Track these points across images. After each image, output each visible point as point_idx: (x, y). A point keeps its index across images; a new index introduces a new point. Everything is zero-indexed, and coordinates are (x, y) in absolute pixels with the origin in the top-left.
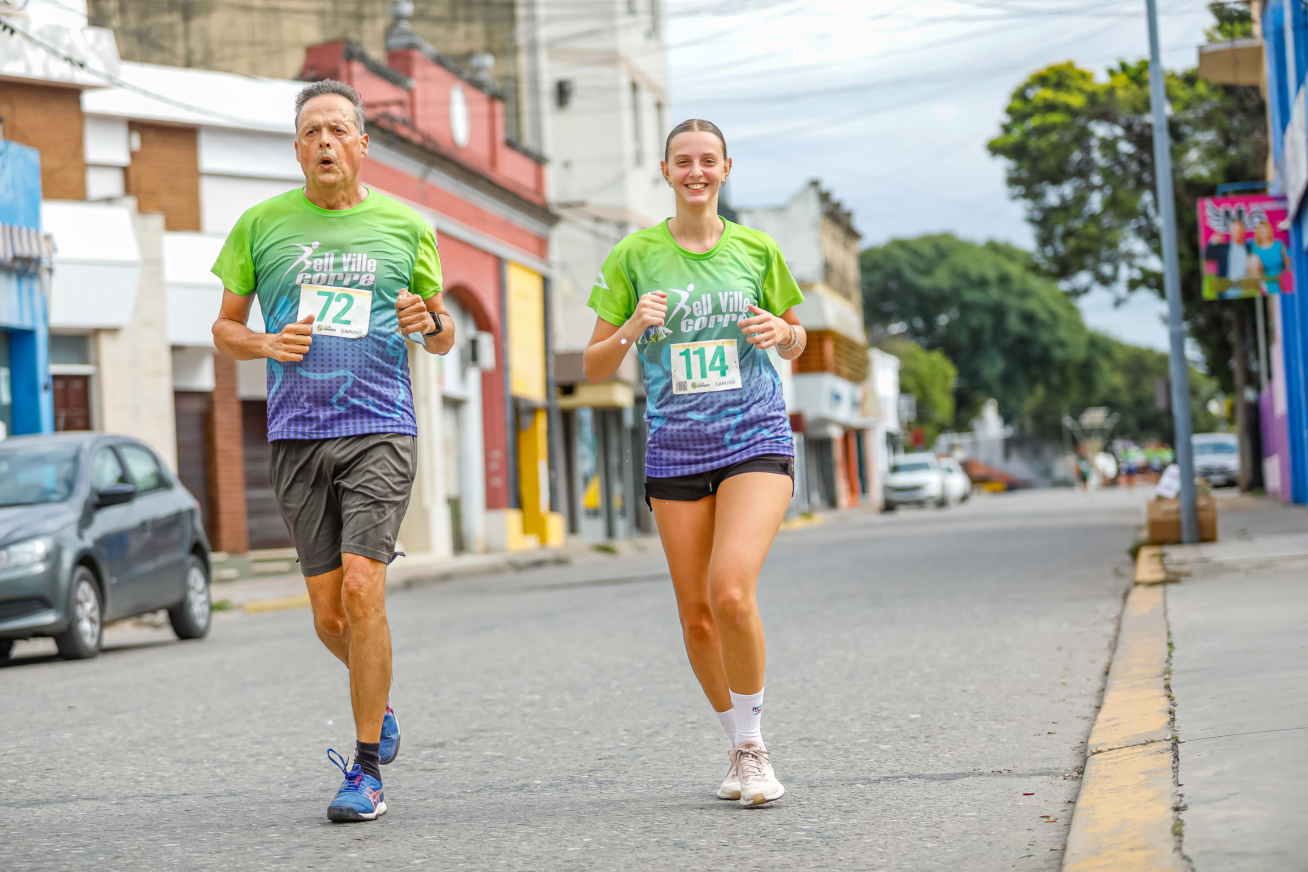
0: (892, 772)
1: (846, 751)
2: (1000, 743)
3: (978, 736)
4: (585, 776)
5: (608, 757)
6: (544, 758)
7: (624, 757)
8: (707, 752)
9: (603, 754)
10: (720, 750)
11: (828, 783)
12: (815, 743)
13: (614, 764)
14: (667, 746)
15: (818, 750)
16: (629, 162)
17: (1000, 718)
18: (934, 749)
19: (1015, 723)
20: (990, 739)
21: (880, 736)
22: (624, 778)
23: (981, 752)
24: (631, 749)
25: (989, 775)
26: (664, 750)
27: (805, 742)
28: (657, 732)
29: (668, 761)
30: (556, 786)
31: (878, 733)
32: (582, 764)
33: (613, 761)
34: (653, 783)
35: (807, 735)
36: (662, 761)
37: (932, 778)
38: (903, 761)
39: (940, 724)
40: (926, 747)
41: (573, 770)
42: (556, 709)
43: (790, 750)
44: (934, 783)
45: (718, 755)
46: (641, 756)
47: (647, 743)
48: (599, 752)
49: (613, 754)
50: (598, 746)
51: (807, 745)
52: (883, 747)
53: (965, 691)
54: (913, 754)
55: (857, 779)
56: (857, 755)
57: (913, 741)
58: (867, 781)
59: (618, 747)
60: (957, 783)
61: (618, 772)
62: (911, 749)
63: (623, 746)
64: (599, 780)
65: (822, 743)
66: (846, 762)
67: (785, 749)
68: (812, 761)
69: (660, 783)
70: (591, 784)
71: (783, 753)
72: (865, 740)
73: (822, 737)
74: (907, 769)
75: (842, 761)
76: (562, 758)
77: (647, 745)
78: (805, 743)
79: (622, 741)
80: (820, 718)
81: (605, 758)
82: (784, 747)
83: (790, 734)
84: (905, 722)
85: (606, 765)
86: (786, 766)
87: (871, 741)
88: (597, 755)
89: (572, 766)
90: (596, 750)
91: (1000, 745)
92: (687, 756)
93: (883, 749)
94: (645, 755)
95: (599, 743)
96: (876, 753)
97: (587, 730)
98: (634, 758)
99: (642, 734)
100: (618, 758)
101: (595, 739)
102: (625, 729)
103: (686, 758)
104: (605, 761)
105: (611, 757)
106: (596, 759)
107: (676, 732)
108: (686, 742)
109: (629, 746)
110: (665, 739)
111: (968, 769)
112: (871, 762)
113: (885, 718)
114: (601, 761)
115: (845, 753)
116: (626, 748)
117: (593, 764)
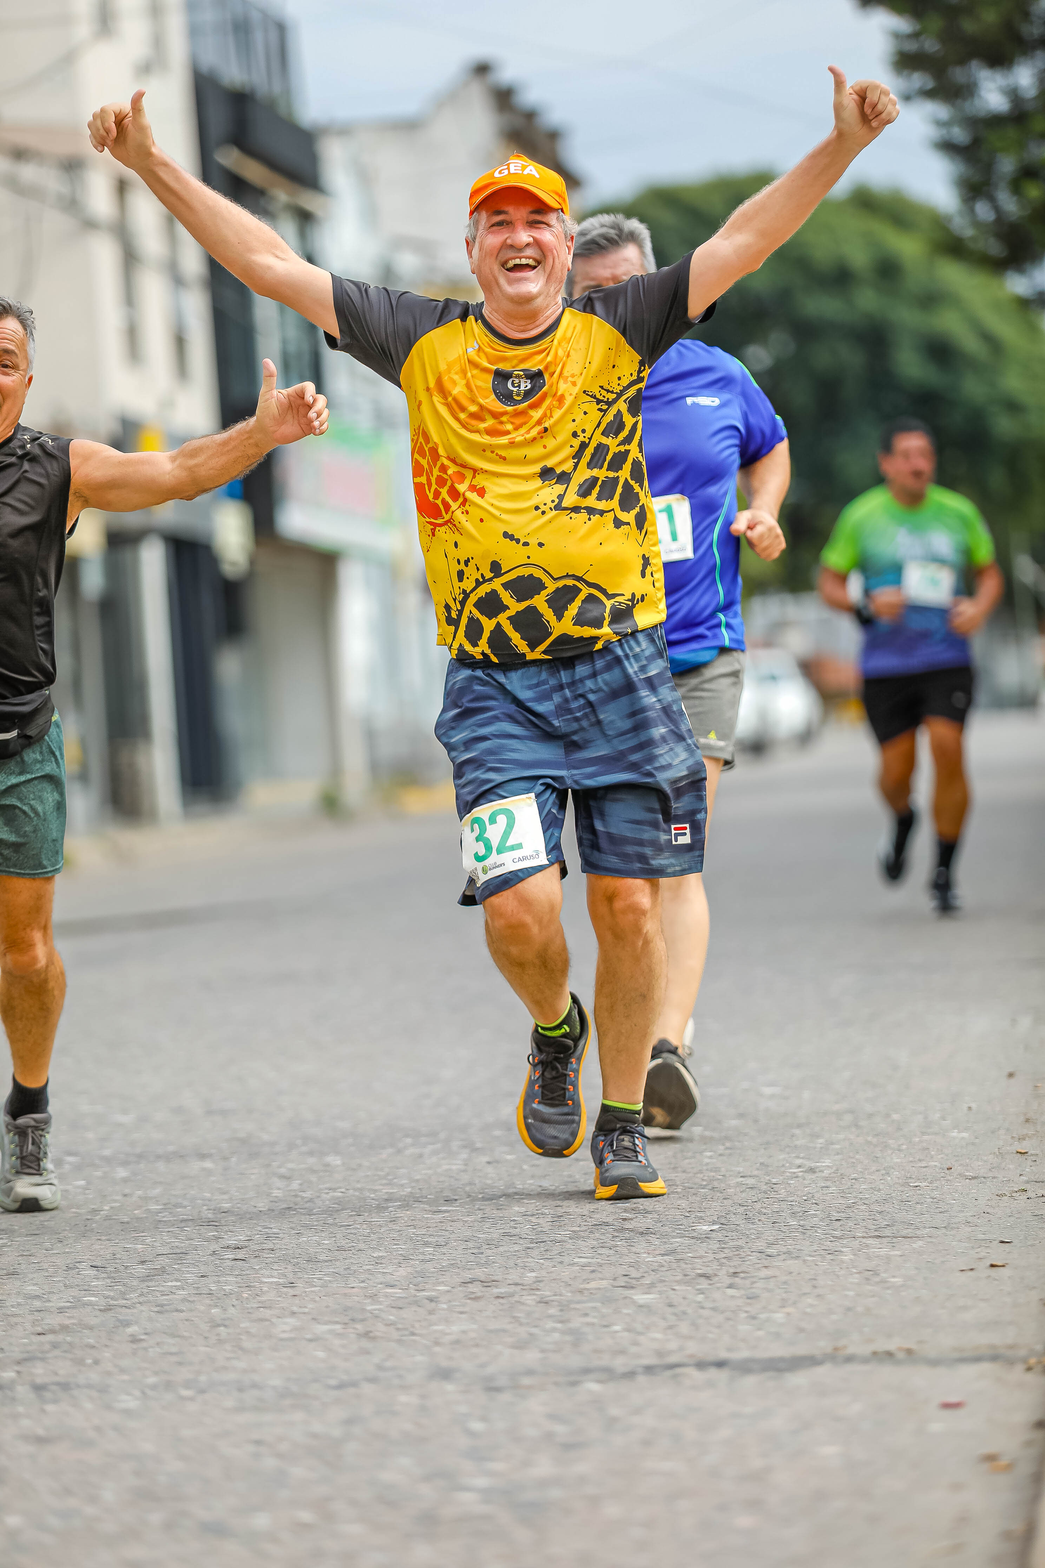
0: (660, 1354)
1: (564, 1307)
2: (888, 1288)
3: (842, 1272)
4: (9, 1374)
5: (57, 1328)
7: (91, 1328)
8: (267, 1314)
9: (47, 1321)
10: (295, 1309)
11: (526, 1381)
12: (496, 1291)
13: (70, 1344)
14: (184, 1300)
15: (502, 1304)
16: (84, 30)
17: (887, 1232)
18: (749, 1301)
19: (920, 1243)
20: (867, 1279)
21: (634, 1273)
22: (94, 1376)
23: (849, 1309)
24: (108, 1309)
25: (865, 1360)
26: (177, 1311)
27: (476, 1288)
28: (163, 1270)
29: (186, 1334)
31: (630, 1265)
33: (68, 1339)
34: (154, 1387)
35: (479, 1273)
36: (173, 1336)
37: (745, 1367)
38: (684, 1328)
39: (760, 1245)
40: (732, 1297)
43: (445, 1306)
44: (750, 1381)
45: (292, 1321)
46: (127, 1324)
47: (142, 1295)
48: (37, 1316)
49: (67, 1322)
50: (37, 1304)
51: (479, 1294)
52: (641, 1298)
53: (812, 1170)
54: (705, 1313)
55: (587, 1371)
56: (586, 1315)
57: (704, 1284)
58: (608, 1374)
59: (78, 1304)
60: (799, 1379)
61: (80, 1362)
62: (700, 1302)
63: (90, 1304)
64: (39, 1381)
65: (512, 1289)
66: (563, 1333)
67: (433, 1305)
68: (491, 1331)
69: (169, 1386)
70: (22, 1391)
71: (431, 1312)
72: (604, 1283)
73: (514, 1276)
74: (693, 1348)
75: (554, 1330)
77: (141, 1299)
78: (475, 1290)
79: (89, 1291)
80: (506, 1234)
81: (53, 1331)
82: (431, 1300)
83: (443, 1270)
84: (687, 1241)
85: (55, 1346)
86: (437, 1343)
87: (616, 1284)
88: (34, 1323)
90: (32, 1312)
91: (889, 1292)
92: (227, 1323)
93: (641, 1302)
94: (136, 1323)
95: (37, 1297)
96: (625, 1311)
97: (12, 1268)
98: (113, 1330)
99: (131, 1275)
100: (80, 1329)
101: (31, 1289)
102: (94, 1264)
103: (225, 1326)
104: (50, 1337)
105: (64, 1328)
106: (33, 1334)
107: (203, 1269)
108: (224, 1290)
109: (103, 1303)
110: (179, 1284)
111: (823, 1345)
112: (616, 1332)
113: (645, 1232)
114: (42, 1338)
115: (561, 1310)
116: (96, 1307)
117: (25, 1345)
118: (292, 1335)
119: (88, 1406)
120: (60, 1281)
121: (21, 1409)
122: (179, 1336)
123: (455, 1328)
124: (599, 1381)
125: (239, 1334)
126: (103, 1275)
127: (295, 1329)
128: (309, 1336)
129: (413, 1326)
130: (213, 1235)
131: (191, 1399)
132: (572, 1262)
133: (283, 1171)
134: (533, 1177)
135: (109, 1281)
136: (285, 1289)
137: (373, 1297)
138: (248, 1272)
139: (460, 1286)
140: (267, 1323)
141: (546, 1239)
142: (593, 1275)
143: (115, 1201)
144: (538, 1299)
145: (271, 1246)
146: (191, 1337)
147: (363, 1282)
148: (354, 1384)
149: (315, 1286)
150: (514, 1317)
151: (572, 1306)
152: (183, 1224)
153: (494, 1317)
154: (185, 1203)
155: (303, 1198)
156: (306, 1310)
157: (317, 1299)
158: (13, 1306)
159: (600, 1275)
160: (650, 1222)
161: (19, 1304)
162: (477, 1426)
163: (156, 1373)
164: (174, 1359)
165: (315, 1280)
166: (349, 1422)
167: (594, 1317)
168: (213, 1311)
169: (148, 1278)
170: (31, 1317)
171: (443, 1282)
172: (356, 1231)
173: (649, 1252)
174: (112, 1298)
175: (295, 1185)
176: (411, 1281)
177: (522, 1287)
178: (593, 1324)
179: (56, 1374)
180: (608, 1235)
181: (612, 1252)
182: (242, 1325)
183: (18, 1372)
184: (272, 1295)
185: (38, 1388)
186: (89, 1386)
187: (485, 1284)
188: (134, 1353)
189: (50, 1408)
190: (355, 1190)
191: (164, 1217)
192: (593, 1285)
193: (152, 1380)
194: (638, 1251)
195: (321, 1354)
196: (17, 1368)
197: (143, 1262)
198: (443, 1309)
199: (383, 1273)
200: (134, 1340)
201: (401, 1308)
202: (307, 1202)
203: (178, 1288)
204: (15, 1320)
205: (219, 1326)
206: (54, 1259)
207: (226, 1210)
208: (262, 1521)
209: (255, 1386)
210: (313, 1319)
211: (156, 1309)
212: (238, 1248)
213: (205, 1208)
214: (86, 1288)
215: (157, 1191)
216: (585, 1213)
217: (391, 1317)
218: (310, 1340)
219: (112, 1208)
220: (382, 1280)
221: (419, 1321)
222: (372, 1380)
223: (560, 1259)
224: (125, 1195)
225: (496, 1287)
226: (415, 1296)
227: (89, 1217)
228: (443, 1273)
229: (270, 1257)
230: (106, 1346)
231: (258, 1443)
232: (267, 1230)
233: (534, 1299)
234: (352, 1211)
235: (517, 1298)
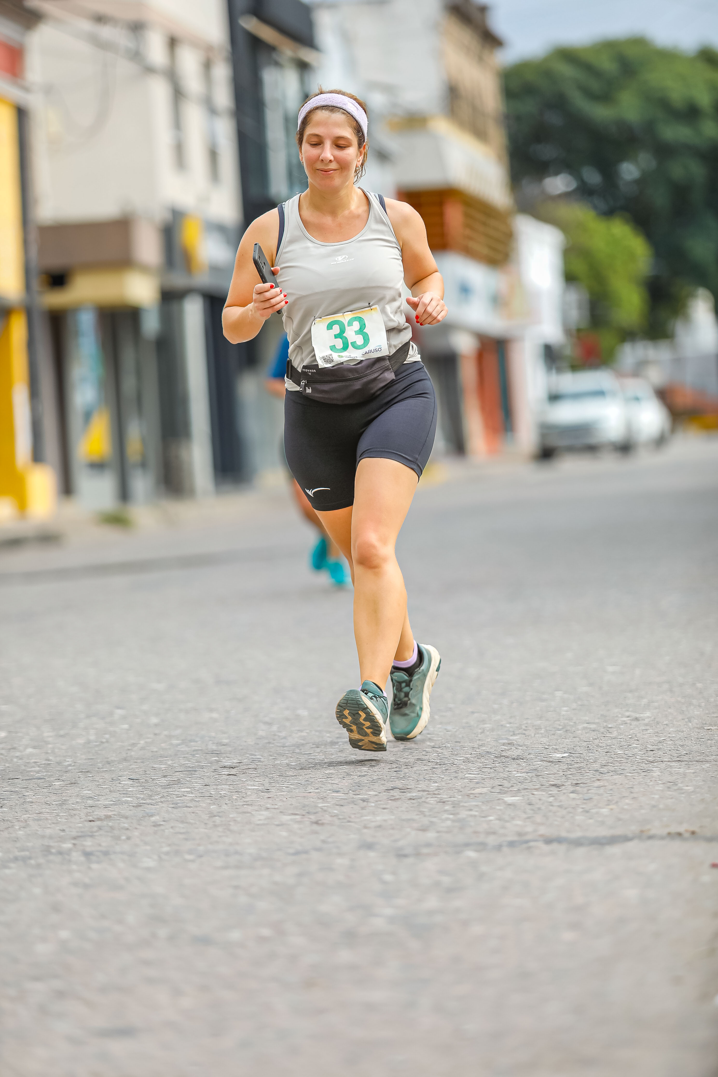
0: (520, 834)
1: (455, 805)
2: (683, 793)
3: (651, 783)
4: (67, 845)
5: (103, 817)
6: (7, 820)
7: (126, 818)
8: (249, 809)
9: (96, 813)
10: (269, 806)
11: (425, 851)
12: (409, 795)
13: (111, 827)
14: (192, 800)
15: (413, 803)
17: (686, 758)
18: (585, 801)
19: (708, 765)
20: (669, 788)
21: (506, 784)
22: (126, 847)
23: (654, 806)
24: (139, 806)
25: (663, 838)
26: (187, 807)
27: (396, 793)
28: (178, 782)
29: (191, 821)
30: (25, 860)
31: (504, 779)
32: (64, 827)
33: (110, 824)
34: (167, 853)
35: (399, 784)
36: (182, 822)
37: (579, 842)
38: (538, 818)
39: (596, 766)
40: (574, 799)
41: (51, 837)
42: (30, 750)
43: (373, 804)
44: (582, 850)
45: (266, 813)
46: (152, 816)
47: (163, 797)
48: (90, 810)
49: (110, 813)
50: (90, 802)
51: (398, 797)
52: (509, 799)
53: (637, 719)
54: (554, 809)
55: (468, 845)
56: (471, 810)
57: (554, 791)
58: (483, 846)
59: (118, 803)
60: (615, 850)
62: (551, 802)
63: (127, 802)
64: (88, 849)
65: (421, 794)
66: (453, 821)
67: (365, 803)
68: (403, 820)
69: (177, 853)
70: (76, 856)
71: (363, 808)
72: (485, 790)
73: (422, 786)
74: (543, 830)
75: (447, 819)
76: (34, 820)
77: (162, 800)
78: (395, 794)
79: (126, 794)
80: (418, 759)
81: (99, 819)
82: (364, 800)
83: (373, 782)
84: (545, 764)
85: (100, 828)
86: (365, 827)
87: (493, 790)
88: (87, 815)
89: (48, 832)
90: (86, 807)
91: (683, 795)
92: (220, 814)
93: (510, 802)
94: (158, 814)
95: (91, 798)
96: (498, 808)
97: (74, 780)
98: (142, 818)
99: (156, 784)
100: (119, 818)
101: (86, 792)
102: (131, 777)
103: (219, 816)
104: (98, 823)
105: (108, 817)
106: (86, 821)
107: (207, 781)
108: (221, 794)
109: (135, 802)
110: (189, 790)
111: (634, 829)
112: (491, 820)
113: (516, 758)
114: (92, 823)
115: (454, 807)
116: (131, 804)
117: (80, 827)
118: (266, 822)
119: (121, 865)
120: (107, 788)
121: (74, 867)
122: (187, 823)
123: (378, 818)
124: (476, 851)
125: (229, 821)
126: (137, 785)
127: (268, 818)
128: (277, 823)
129: (350, 817)
130: (215, 760)
131: (193, 861)
132: (464, 777)
133: (267, 719)
134: (441, 723)
135: (141, 788)
136: (263, 794)
137: (324, 799)
138: (237, 783)
139: (385, 792)
140: (249, 814)
141: (447, 762)
142: (477, 786)
143: (148, 738)
144: (438, 800)
145: (255, 766)
146: (195, 823)
147: (317, 789)
148: (306, 852)
149: (284, 792)
150: (420, 811)
151: (461, 804)
152: (195, 753)
153: (407, 811)
154: (197, 739)
155: (279, 736)
156: (276, 807)
157: (285, 799)
158: (73, 804)
159: (482, 785)
160: (520, 752)
161: (77, 802)
162: (388, 877)
163: (169, 845)
164: (181, 836)
165: (284, 788)
166: (300, 875)
167: (477, 811)
168: (211, 807)
169: (169, 786)
170: (85, 811)
171: (373, 789)
172: (314, 757)
173: (518, 770)
174: (143, 799)
175: (275, 728)
176: (350, 788)
177: (427, 792)
178: (475, 816)
179: (100, 845)
180: (490, 760)
181: (492, 770)
182: (231, 816)
183: (74, 844)
184: (253, 797)
185: (87, 855)
186: (122, 853)
187: (402, 791)
188: (155, 833)
189: (94, 866)
190: (316, 731)
191: (182, 748)
192: (477, 791)
193: (166, 849)
194: (510, 770)
195: (284, 834)
196: (73, 842)
197: (165, 776)
198: (372, 806)
199: (332, 783)
200: (156, 825)
201: (342, 806)
202: (282, 739)
203: (188, 792)
204: (74, 812)
205: (215, 816)
206: (103, 774)
207: (225, 744)
208: (235, 935)
209: (237, 853)
210: (281, 812)
211: (172, 806)
212: (232, 768)
213: (211, 742)
214: (125, 792)
215: (178, 732)
216: (476, 746)
217: (335, 811)
218: (278, 825)
219: (146, 742)
220: (331, 788)
221: (355, 814)
222: (319, 850)
223: (456, 775)
224: (155, 734)
225: (410, 792)
226: (353, 798)
227: (130, 748)
228: (374, 784)
229: (254, 773)
230: (136, 828)
231: (236, 887)
232: (252, 756)
233: (436, 800)
234: (313, 745)
235: (423, 799)
